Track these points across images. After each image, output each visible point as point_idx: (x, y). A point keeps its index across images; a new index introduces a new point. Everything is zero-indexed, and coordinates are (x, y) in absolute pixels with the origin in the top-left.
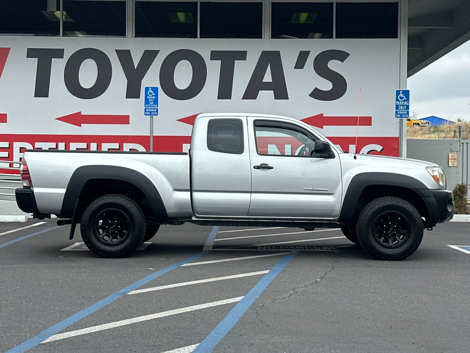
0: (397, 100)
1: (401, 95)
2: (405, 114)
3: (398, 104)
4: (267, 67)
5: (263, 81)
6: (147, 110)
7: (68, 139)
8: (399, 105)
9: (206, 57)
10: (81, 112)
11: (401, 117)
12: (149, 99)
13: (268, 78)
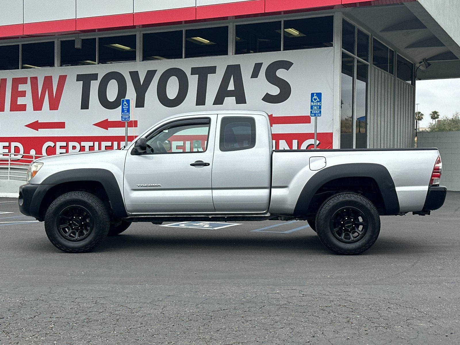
0: (312, 101)
1: (315, 97)
2: (318, 113)
3: (313, 104)
4: (231, 78)
5: (228, 90)
6: (123, 117)
7: (100, 139)
8: (313, 106)
9: (188, 72)
10: (108, 119)
11: (315, 116)
12: (124, 108)
13: (231, 87)
